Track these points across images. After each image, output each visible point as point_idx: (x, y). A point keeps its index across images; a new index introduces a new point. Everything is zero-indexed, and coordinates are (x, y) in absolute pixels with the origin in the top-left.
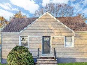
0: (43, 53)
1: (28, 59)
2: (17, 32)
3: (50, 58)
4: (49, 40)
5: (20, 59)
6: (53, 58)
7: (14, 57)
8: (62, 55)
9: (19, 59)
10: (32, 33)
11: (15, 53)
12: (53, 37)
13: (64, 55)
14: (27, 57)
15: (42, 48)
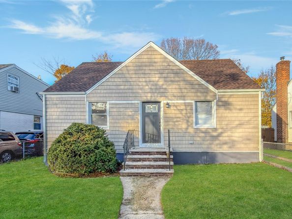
0: (143, 143)
1: (98, 156)
2: (80, 91)
3: (158, 153)
4: (157, 111)
5: (77, 157)
6: (165, 153)
7: (60, 151)
8: (187, 146)
9: (75, 156)
10: (117, 95)
11: (64, 142)
12: (168, 104)
13: (193, 146)
14: (97, 151)
15: (140, 129)
